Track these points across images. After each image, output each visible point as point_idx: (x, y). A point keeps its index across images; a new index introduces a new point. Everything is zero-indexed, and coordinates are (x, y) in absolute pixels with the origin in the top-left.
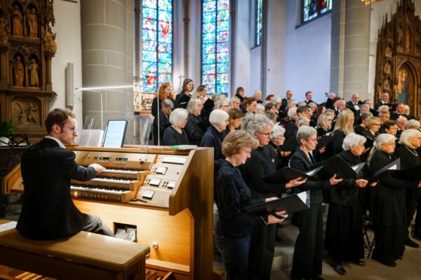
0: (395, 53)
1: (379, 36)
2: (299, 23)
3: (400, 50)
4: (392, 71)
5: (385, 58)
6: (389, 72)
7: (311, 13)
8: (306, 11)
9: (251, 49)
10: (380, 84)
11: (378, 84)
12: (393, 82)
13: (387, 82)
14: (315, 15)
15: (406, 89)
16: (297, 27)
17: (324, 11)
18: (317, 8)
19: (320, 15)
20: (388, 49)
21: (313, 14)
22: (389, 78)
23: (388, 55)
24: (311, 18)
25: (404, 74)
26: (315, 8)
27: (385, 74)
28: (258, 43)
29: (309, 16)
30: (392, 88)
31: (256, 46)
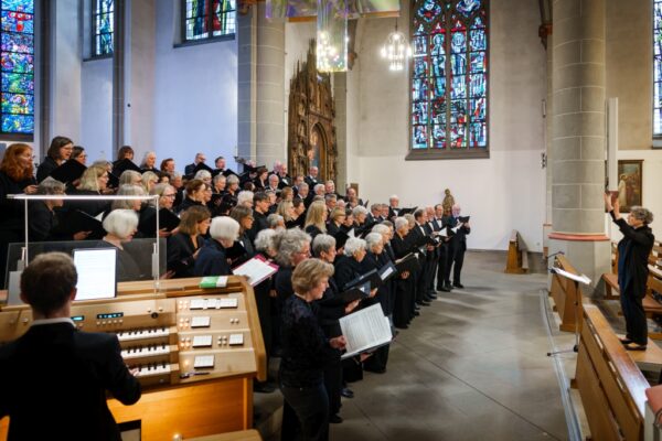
0: (308, 112)
1: (292, 87)
2: (178, 41)
3: (312, 109)
4: (305, 134)
5: (299, 116)
6: (302, 134)
7: (197, 31)
8: (190, 26)
9: (85, 60)
10: (295, 149)
11: (291, 148)
12: (307, 147)
13: (300, 146)
14: (205, 35)
15: (317, 156)
16: (175, 46)
17: (218, 33)
18: (207, 25)
19: (212, 39)
20: (301, 106)
21: (200, 33)
22: (303, 142)
23: (302, 113)
24: (197, 37)
25: (316, 138)
26: (203, 25)
27: (299, 137)
28: (98, 52)
29: (195, 34)
30: (306, 153)
31: (94, 56)
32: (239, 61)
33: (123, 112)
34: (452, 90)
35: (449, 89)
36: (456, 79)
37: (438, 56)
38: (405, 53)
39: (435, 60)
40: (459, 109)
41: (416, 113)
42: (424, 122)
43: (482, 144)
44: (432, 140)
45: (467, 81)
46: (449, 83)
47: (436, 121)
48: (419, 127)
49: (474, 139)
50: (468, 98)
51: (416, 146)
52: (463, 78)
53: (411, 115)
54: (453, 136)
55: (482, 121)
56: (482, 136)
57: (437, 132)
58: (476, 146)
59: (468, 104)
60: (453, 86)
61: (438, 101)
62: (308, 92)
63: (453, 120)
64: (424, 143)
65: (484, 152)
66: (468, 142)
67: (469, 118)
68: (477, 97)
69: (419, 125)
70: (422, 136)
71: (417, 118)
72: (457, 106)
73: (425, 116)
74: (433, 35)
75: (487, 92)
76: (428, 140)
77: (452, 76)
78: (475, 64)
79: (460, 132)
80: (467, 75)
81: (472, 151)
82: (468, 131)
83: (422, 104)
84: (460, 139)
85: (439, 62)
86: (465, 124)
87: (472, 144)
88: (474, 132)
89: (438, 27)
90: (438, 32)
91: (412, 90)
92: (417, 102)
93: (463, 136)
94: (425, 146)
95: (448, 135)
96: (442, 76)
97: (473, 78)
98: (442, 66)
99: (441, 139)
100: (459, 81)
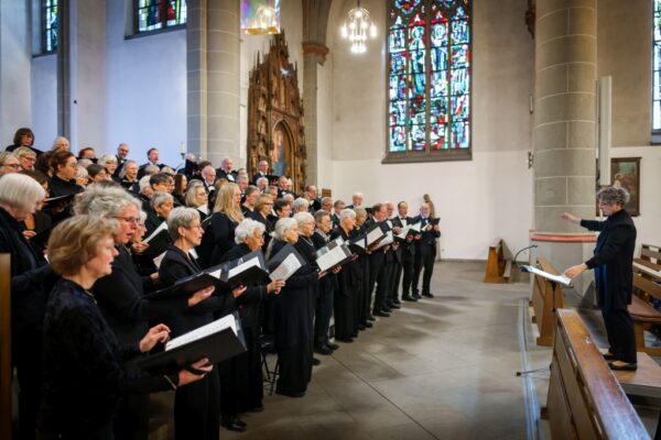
0: (269, 108)
1: (251, 80)
2: (130, 32)
3: (275, 104)
4: (267, 131)
5: (259, 112)
6: (263, 131)
7: (151, 21)
8: (143, 16)
9: (34, 56)
10: (254, 147)
11: (251, 147)
12: (269, 146)
13: (261, 145)
14: (159, 26)
15: (283, 157)
16: (127, 38)
17: (172, 23)
18: (160, 15)
19: (165, 28)
20: (261, 100)
21: (154, 23)
22: (264, 140)
23: (262, 108)
24: (151, 28)
25: (280, 138)
26: (157, 15)
27: (259, 134)
28: (49, 48)
29: (148, 25)
30: (267, 153)
31: (44, 52)
32: (188, 49)
33: (69, 109)
34: (432, 87)
35: (428, 86)
36: (436, 75)
37: (417, 50)
38: (368, 32)
39: (414, 55)
40: (439, 108)
41: (394, 113)
42: (403, 123)
43: (465, 145)
44: (410, 142)
45: (449, 77)
46: (429, 80)
47: (415, 120)
48: (397, 128)
49: (456, 139)
50: (449, 96)
51: (393, 149)
52: (444, 74)
53: (388, 115)
54: (433, 136)
55: (464, 120)
56: (464, 136)
57: (416, 133)
58: (458, 148)
59: (450, 102)
60: (433, 83)
61: (417, 99)
62: (269, 85)
63: (433, 119)
64: (402, 145)
65: (467, 154)
66: (449, 143)
67: (451, 117)
68: (459, 95)
69: (396, 125)
70: (400, 137)
71: (395, 119)
72: (437, 104)
73: (403, 116)
74: (412, 28)
75: (470, 90)
76: (406, 142)
77: (432, 72)
78: (457, 59)
79: (441, 133)
80: (448, 70)
81: (454, 153)
82: (450, 131)
83: (399, 103)
84: (441, 140)
85: (418, 57)
86: (446, 124)
87: (453, 146)
88: (456, 133)
89: (417, 19)
90: (417, 24)
91: (388, 88)
92: (395, 101)
93: (443, 137)
94: (404, 148)
95: (428, 136)
96: (421, 72)
97: (454, 74)
98: (422, 61)
99: (420, 140)
100: (440, 77)
